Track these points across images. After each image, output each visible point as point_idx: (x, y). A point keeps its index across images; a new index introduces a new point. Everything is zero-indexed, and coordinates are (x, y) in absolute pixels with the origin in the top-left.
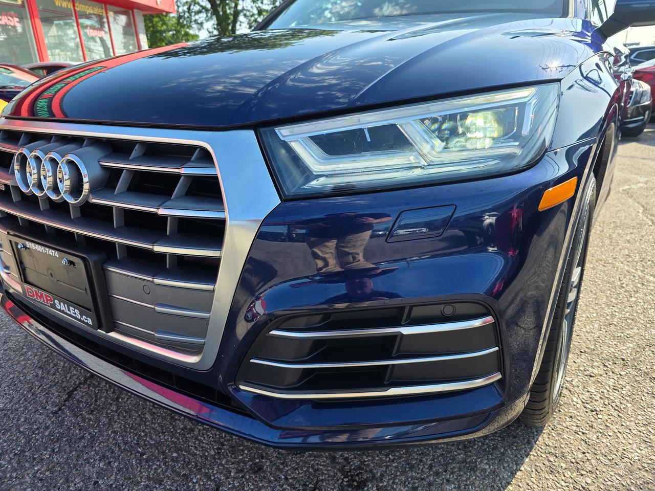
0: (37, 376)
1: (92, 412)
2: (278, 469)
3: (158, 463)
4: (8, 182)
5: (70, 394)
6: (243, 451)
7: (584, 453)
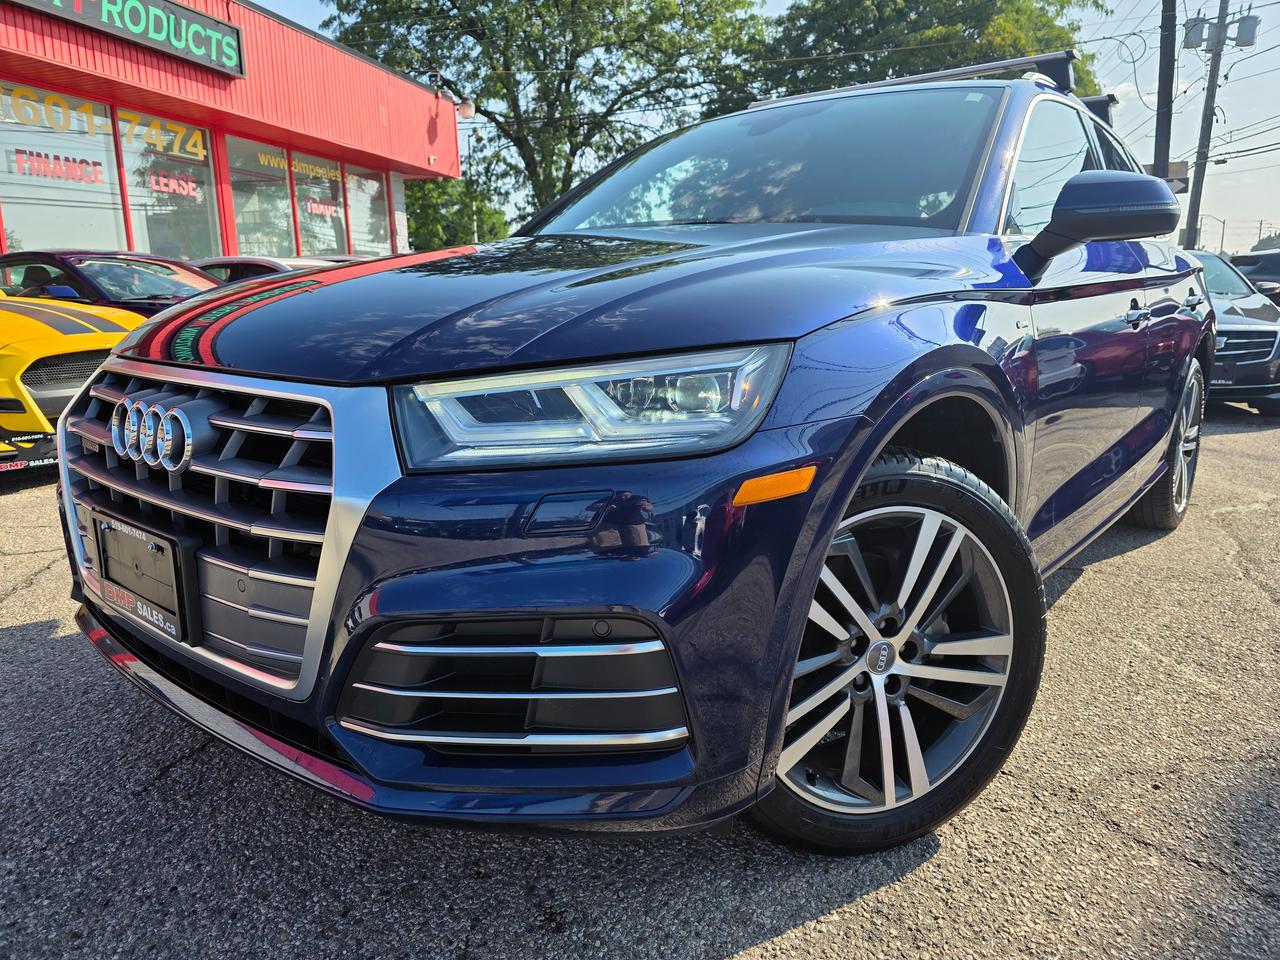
0: (122, 742)
1: (190, 797)
2: (444, 896)
3: (269, 873)
4: (103, 441)
5: (164, 771)
6: (398, 867)
7: (936, 918)
